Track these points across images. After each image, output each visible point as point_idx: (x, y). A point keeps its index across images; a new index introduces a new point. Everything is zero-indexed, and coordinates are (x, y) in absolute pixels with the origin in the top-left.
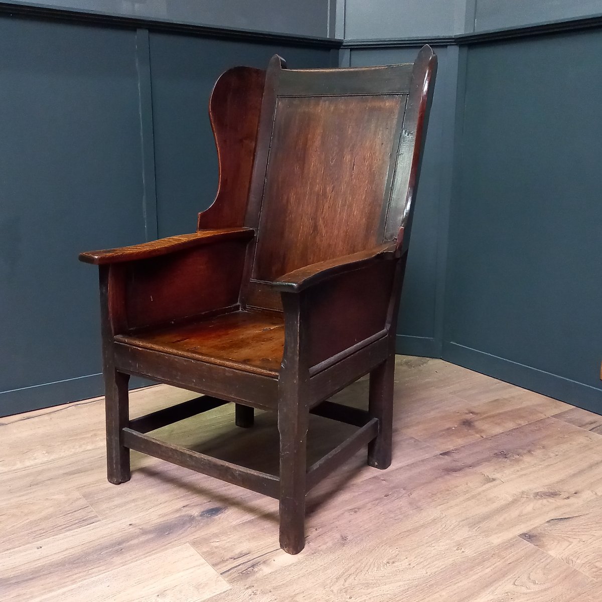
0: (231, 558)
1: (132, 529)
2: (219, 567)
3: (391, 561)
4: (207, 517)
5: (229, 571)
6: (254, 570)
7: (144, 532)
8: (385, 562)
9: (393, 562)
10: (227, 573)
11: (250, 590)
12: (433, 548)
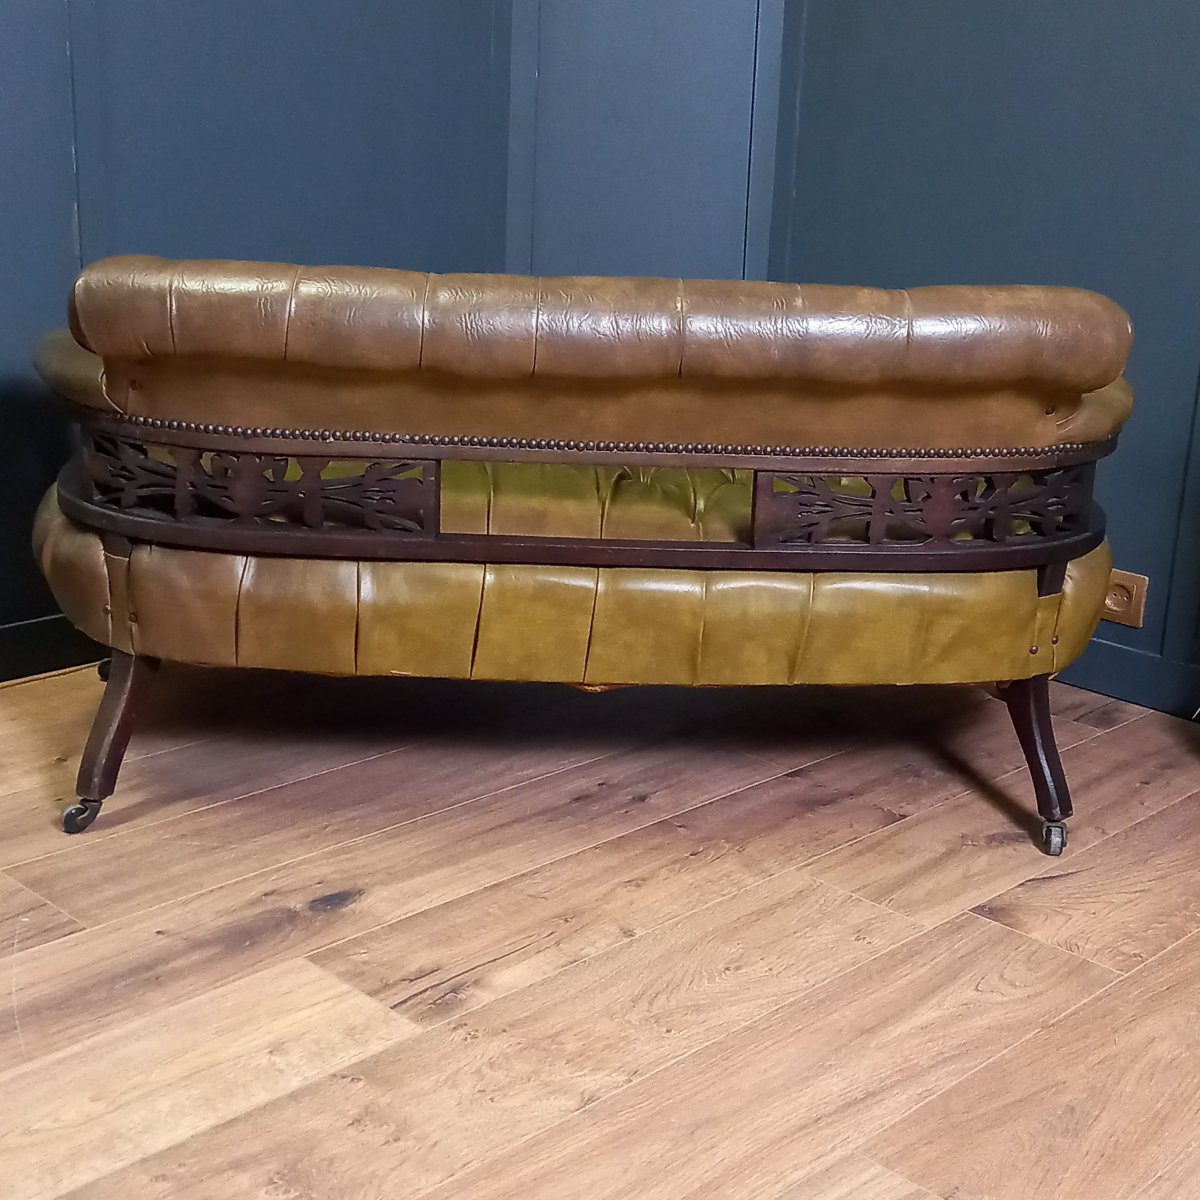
0: (404, 980)
1: (163, 941)
2: (382, 996)
3: (732, 966)
4: (325, 911)
5: (405, 1001)
6: (459, 996)
7: (198, 945)
8: (721, 967)
9: (738, 968)
10: (403, 1006)
11: (460, 1031)
12: (811, 940)
